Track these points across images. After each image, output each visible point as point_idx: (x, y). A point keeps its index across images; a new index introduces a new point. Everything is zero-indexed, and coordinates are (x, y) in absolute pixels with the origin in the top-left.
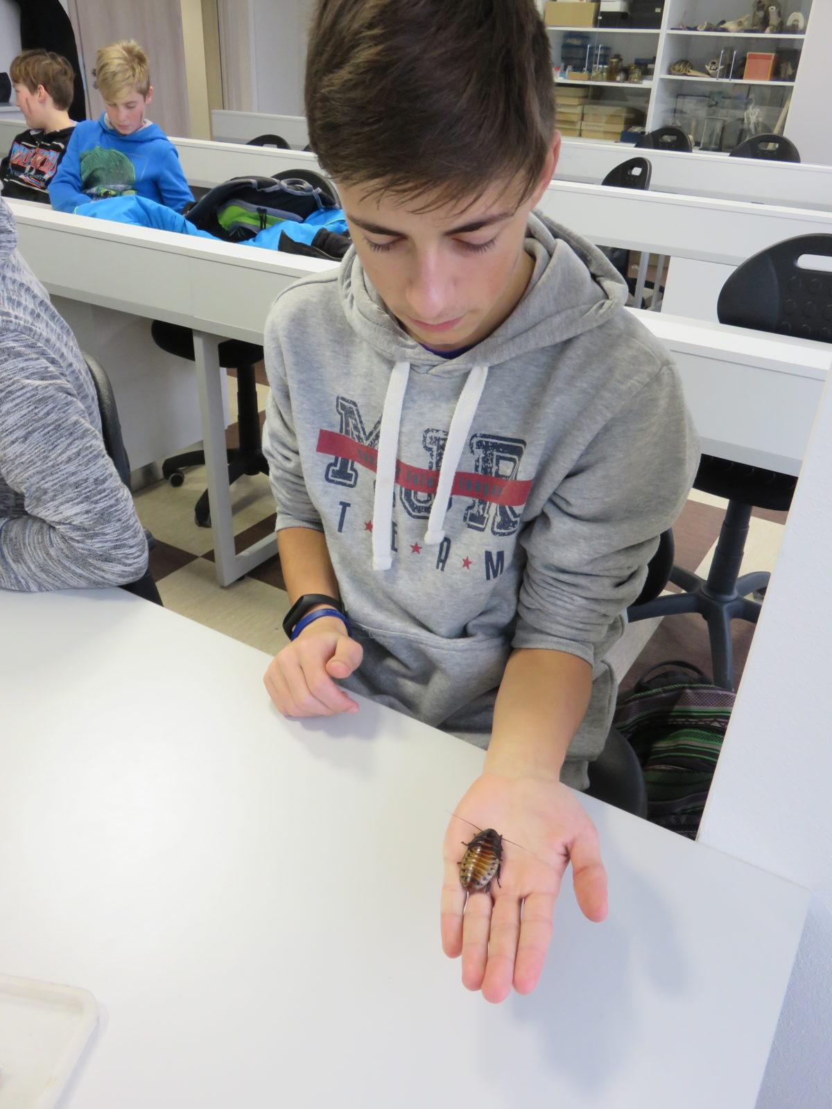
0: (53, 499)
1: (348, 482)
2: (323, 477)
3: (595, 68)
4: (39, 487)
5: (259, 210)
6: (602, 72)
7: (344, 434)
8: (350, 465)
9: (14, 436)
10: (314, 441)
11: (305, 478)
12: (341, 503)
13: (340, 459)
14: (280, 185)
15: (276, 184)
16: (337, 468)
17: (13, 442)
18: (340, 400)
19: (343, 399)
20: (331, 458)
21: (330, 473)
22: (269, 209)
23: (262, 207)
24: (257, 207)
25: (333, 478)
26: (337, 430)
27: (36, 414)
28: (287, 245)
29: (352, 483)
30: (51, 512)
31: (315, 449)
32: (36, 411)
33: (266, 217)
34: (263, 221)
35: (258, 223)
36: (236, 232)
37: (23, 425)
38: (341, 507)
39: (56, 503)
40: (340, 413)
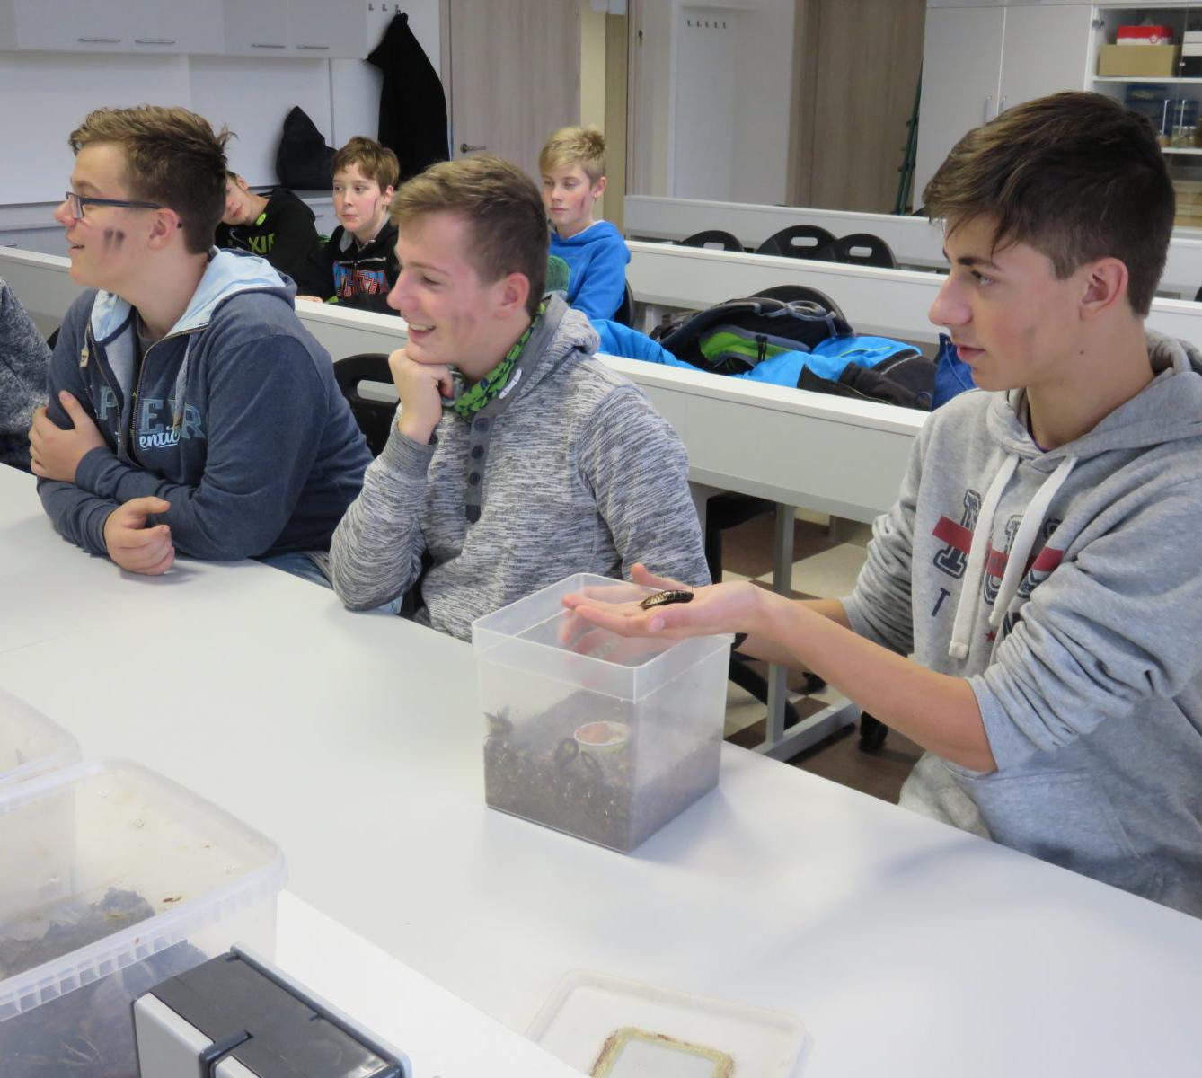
0: (660, 544)
1: (954, 573)
2: (932, 560)
3: (1177, 130)
4: (649, 532)
5: (758, 338)
6: (1187, 136)
7: (964, 526)
8: (961, 557)
9: (645, 477)
10: (933, 524)
11: (914, 557)
12: (942, 589)
13: (953, 548)
14: (787, 309)
15: (782, 307)
16: (948, 556)
17: (643, 482)
18: (969, 493)
19: (971, 491)
20: (945, 546)
21: (939, 559)
22: (770, 337)
23: (763, 335)
24: (754, 334)
25: (941, 564)
26: (958, 521)
27: (664, 462)
28: (808, 381)
29: (958, 574)
30: (655, 556)
31: (931, 532)
32: (665, 459)
33: (766, 347)
34: (762, 350)
35: (755, 354)
36: (724, 363)
37: (653, 469)
38: (941, 593)
39: (664, 548)
40: (966, 506)
